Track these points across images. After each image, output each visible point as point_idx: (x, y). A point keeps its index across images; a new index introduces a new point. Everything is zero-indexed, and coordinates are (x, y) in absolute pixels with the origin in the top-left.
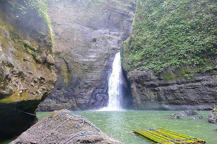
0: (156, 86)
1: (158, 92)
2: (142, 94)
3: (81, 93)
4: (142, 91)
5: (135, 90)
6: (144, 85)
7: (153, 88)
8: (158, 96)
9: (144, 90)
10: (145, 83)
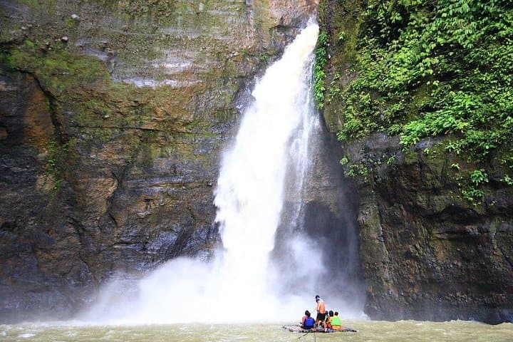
0: (474, 219)
1: (480, 247)
2: (408, 255)
3: (122, 243)
4: (405, 238)
5: (375, 236)
6: (415, 210)
7: (457, 227)
8: (482, 266)
9: (416, 232)
10: (421, 199)
